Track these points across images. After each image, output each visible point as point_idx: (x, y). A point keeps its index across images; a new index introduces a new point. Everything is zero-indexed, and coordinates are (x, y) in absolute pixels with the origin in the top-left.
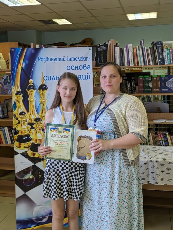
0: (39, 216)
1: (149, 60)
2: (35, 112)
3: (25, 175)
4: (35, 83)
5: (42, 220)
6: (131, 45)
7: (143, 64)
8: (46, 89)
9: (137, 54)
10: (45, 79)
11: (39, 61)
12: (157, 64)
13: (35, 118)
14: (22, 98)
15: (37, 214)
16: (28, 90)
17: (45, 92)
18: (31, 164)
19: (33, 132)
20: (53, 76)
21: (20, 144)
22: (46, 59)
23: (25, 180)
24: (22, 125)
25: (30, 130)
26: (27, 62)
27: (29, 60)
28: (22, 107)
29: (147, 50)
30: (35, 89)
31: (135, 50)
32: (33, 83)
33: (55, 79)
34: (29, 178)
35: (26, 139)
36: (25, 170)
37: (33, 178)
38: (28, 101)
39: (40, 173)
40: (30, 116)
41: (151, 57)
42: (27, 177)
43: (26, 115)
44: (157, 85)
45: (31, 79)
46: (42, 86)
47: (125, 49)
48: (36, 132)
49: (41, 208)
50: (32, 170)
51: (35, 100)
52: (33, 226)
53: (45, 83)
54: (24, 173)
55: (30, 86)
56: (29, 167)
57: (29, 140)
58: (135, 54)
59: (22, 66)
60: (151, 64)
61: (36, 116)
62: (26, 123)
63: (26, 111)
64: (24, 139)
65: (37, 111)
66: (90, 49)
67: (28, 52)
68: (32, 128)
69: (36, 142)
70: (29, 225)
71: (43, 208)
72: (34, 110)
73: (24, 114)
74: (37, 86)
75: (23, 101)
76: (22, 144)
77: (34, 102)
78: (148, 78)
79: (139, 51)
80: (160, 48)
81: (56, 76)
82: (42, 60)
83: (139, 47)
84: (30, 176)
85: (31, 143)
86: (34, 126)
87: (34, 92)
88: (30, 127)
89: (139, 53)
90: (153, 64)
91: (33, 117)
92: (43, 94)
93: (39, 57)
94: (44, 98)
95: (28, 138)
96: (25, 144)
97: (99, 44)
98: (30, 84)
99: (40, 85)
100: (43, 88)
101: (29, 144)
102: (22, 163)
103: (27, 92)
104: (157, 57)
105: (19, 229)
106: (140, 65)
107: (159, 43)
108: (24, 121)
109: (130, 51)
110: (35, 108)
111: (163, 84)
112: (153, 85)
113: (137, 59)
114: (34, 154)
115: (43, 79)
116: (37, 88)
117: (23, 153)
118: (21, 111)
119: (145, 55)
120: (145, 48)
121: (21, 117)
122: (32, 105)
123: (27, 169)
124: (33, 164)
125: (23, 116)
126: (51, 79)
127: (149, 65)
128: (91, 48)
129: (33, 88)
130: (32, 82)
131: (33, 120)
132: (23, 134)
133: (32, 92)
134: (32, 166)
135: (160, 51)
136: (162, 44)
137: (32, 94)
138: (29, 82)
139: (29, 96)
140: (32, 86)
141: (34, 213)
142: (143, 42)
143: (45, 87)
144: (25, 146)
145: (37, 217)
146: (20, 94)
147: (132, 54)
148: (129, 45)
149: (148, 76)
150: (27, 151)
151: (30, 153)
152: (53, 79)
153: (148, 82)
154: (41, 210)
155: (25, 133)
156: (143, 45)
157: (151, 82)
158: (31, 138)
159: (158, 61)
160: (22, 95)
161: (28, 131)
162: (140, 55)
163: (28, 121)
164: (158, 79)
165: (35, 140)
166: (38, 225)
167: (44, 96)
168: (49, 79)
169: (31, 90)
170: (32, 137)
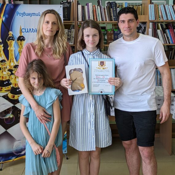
0: (18, 149)
1: (105, 17)
2: (15, 60)
3: (7, 114)
4: (14, 35)
5: (21, 153)
6: (91, 3)
7: (101, 20)
8: (24, 40)
9: (96, 11)
10: (23, 31)
11: (17, 15)
12: (112, 21)
13: (14, 65)
14: (3, 47)
15: (17, 148)
16: (8, 41)
17: (23, 42)
18: (12, 105)
19: (13, 77)
20: (30, 29)
21: (2, 88)
22: (24, 14)
23: (6, 119)
24: (3, 71)
25: (10, 76)
26: (7, 16)
27: (8, 14)
28: (2, 56)
29: (104, 8)
30: (14, 40)
31: (94, 8)
32: (12, 35)
33: (32, 31)
34: (10, 117)
35: (6, 83)
36: (5, 110)
37: (13, 117)
38: (8, 50)
39: (19, 112)
40: (9, 64)
41: (108, 14)
42: (8, 116)
43: (6, 63)
44: (111, 37)
45: (11, 31)
46: (20, 37)
47: (86, 7)
48: (16, 78)
49: (20, 142)
50: (12, 110)
51: (14, 49)
52: (14, 158)
53: (23, 34)
54: (5, 113)
55: (10, 37)
56: (10, 108)
57: (9, 84)
58: (94, 12)
59: (2, 20)
60: (108, 20)
61: (15, 63)
62: (6, 70)
63: (6, 59)
64: (5, 83)
65: (16, 59)
66: (61, 7)
67: (8, 7)
68: (12, 74)
69: (16, 86)
70: (10, 158)
71: (22, 142)
72: (14, 59)
73: (5, 62)
74: (16, 37)
75: (4, 50)
76: (3, 88)
77: (13, 51)
78: (104, 31)
79: (98, 9)
80: (114, 7)
81: (33, 29)
82: (20, 15)
83: (97, 6)
84: (10, 116)
85: (11, 87)
86: (13, 72)
87: (13, 42)
88: (10, 73)
89: (98, 11)
90: (109, 20)
91: (12, 64)
92: (21, 44)
93: (17, 12)
94: (22, 47)
95: (8, 82)
96: (6, 88)
97: (62, 2)
98: (9, 36)
99: (19, 36)
100: (21, 39)
101: (9, 87)
102: (4, 104)
103: (7, 43)
104: (112, 15)
105: (2, 161)
106: (98, 21)
107: (114, 3)
108: (4, 68)
109: (90, 8)
110: (14, 57)
111: (116, 37)
112: (108, 37)
113: (96, 15)
114: (14, 97)
115: (21, 31)
116: (16, 39)
117: (4, 96)
118: (2, 59)
119: (102, 13)
120: (103, 6)
121: (2, 65)
122: (12, 54)
123: (8, 109)
124: (13, 105)
125: (4, 63)
126: (28, 32)
127: (106, 21)
128: (62, 5)
129: (12, 39)
130: (11, 33)
131: (12, 67)
132: (4, 80)
133: (11, 42)
134: (12, 107)
135: (115, 10)
136: (116, 4)
137: (11, 44)
138: (9, 33)
139: (9, 46)
140: (12, 37)
141: (14, 147)
142: (100, 1)
143: (23, 38)
144: (6, 89)
145: (17, 150)
146: (1, 44)
147: (92, 11)
148: (89, 4)
149: (104, 30)
150: (7, 94)
151: (10, 95)
152: (30, 31)
153: (104, 35)
154: (20, 144)
155: (6, 78)
156: (101, 4)
157: (107, 35)
158: (11, 83)
159: (113, 18)
160: (2, 45)
161: (9, 77)
162: (98, 12)
163: (8, 68)
164: (112, 32)
165: (14, 84)
166: (17, 156)
167: (22, 46)
168: (27, 31)
169: (10, 41)
170: (11, 81)
